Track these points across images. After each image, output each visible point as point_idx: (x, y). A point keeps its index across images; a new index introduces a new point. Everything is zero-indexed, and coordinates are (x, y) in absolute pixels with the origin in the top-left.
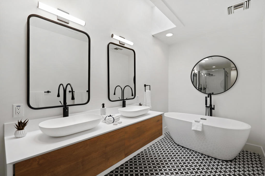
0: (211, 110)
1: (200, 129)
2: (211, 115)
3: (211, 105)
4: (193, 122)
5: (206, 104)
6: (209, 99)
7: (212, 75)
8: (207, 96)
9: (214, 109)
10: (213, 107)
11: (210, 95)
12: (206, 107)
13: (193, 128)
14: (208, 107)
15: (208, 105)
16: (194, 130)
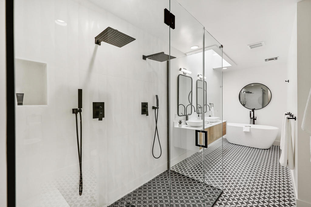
0: (253, 120)
1: (248, 130)
2: (254, 123)
3: (254, 117)
4: (244, 127)
5: (250, 116)
6: (252, 113)
7: (251, 93)
8: (251, 110)
9: (256, 119)
10: (255, 118)
11: (253, 110)
12: (251, 118)
13: (244, 131)
14: (252, 118)
15: (252, 117)
16: (244, 132)
